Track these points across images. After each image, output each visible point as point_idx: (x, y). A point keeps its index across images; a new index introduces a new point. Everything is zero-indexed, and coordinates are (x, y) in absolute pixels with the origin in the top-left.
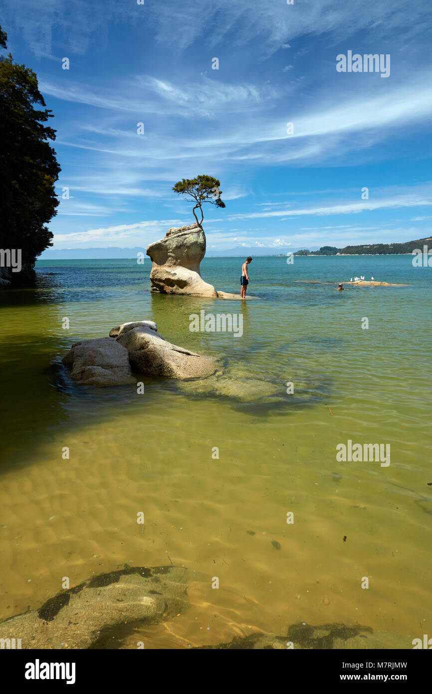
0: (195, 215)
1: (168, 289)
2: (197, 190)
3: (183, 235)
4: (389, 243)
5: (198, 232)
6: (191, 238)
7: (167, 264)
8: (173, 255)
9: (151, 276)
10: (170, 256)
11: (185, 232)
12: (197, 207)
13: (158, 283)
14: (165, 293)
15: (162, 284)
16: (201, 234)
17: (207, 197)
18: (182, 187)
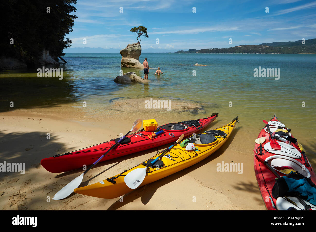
0: (138, 40)
1: (128, 66)
2: (139, 31)
3: (133, 47)
4: (221, 48)
5: (139, 46)
6: (136, 48)
7: (128, 57)
8: (130, 54)
9: (121, 61)
10: (129, 54)
11: (134, 46)
12: (138, 37)
13: (124, 64)
14: (127, 67)
15: (126, 64)
16: (140, 47)
17: (142, 34)
18: (134, 30)
